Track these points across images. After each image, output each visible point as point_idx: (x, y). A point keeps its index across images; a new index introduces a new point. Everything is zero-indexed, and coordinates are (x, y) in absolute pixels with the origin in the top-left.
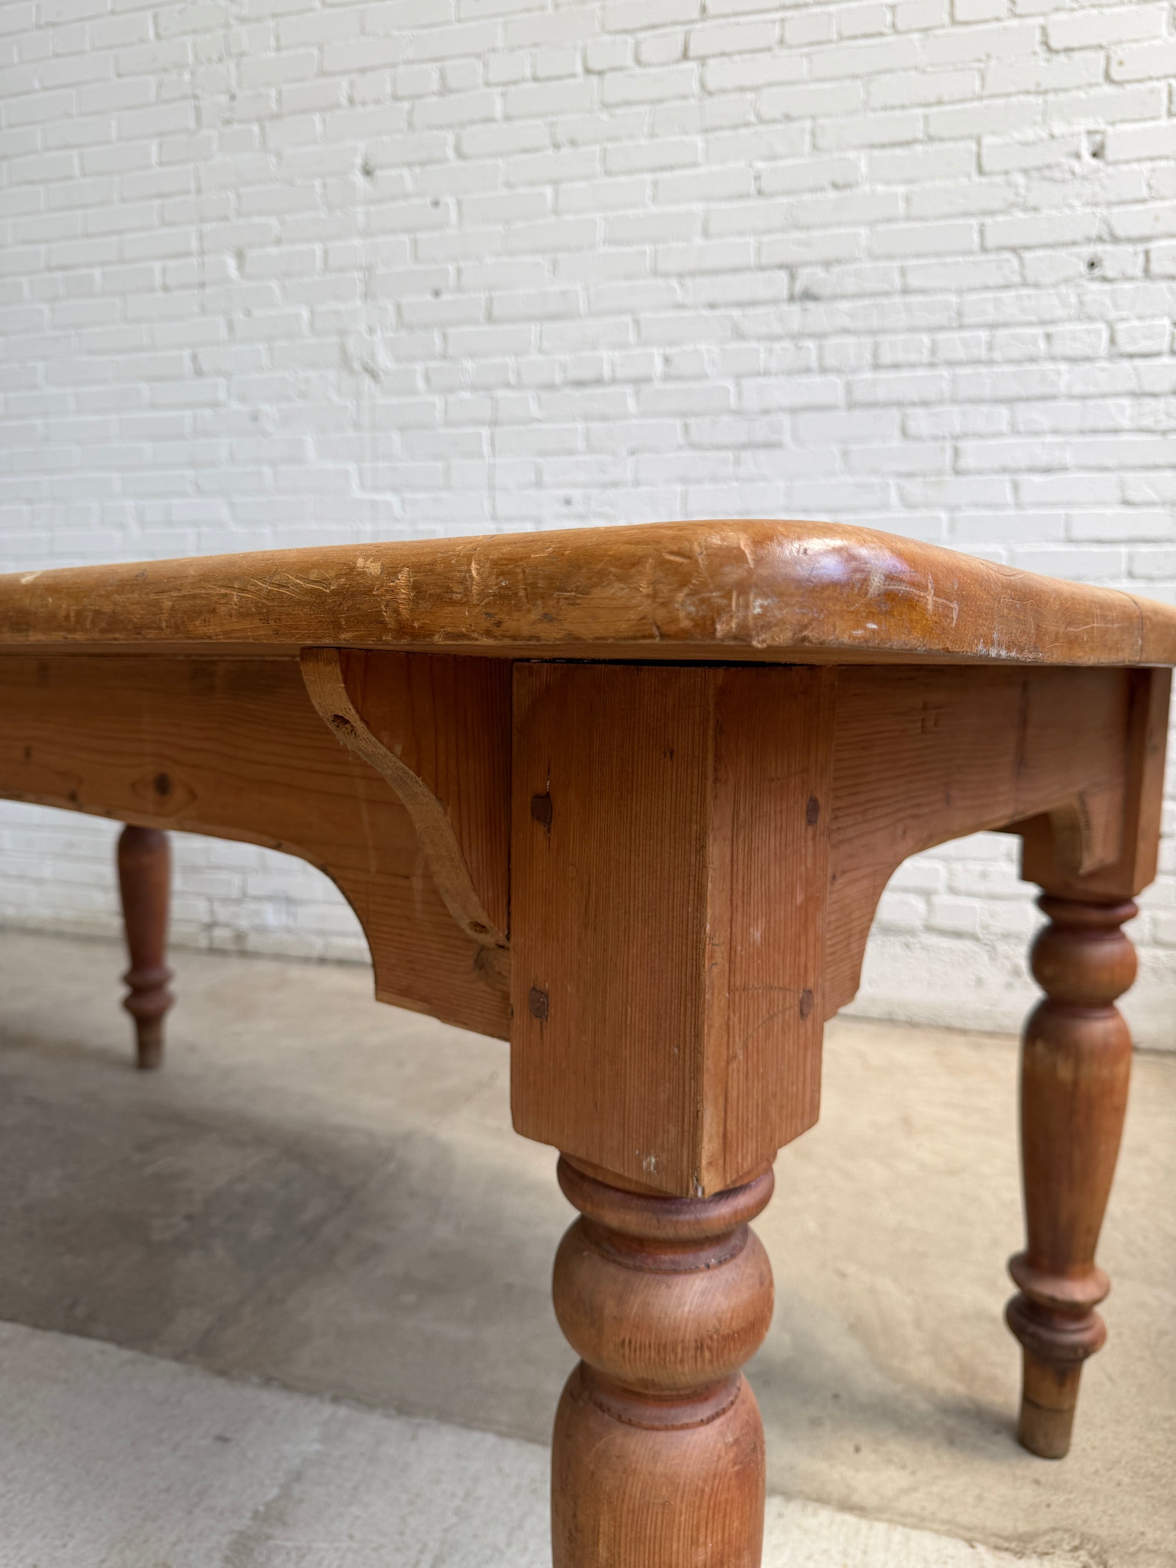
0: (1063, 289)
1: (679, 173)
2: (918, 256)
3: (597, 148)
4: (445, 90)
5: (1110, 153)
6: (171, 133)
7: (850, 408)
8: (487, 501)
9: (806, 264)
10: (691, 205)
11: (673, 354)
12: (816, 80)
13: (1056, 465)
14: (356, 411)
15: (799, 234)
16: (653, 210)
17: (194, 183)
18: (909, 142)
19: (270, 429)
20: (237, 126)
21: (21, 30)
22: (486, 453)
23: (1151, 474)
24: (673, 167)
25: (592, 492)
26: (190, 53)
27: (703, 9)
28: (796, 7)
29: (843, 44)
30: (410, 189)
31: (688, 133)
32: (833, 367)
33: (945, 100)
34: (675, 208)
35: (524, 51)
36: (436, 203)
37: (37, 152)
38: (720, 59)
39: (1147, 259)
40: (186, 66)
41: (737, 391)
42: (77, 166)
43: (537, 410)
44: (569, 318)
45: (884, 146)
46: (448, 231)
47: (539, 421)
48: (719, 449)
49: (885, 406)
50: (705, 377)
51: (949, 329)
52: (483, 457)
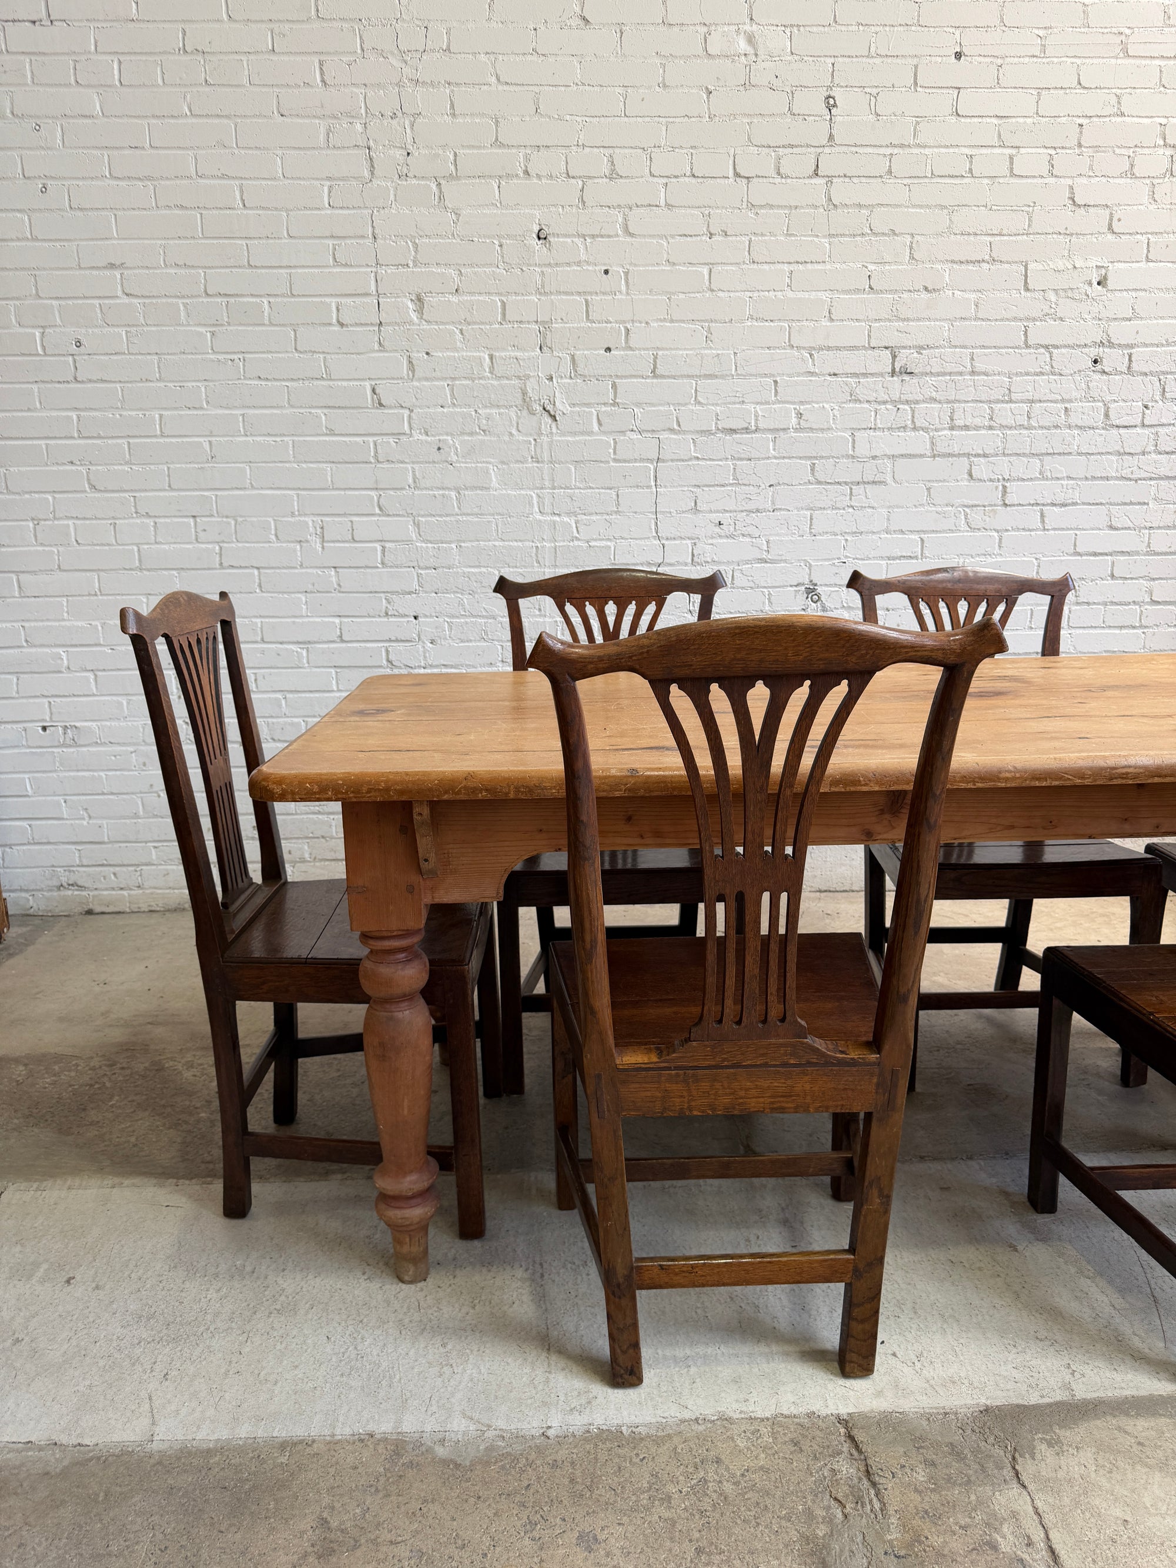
0: (1077, 378)
1: (809, 266)
2: (983, 347)
3: (746, 239)
4: (613, 175)
5: (1109, 283)
6: (343, 179)
7: (934, 456)
8: (653, 522)
9: (904, 348)
10: (819, 294)
11: (805, 410)
12: (914, 206)
13: (1070, 501)
14: (535, 445)
15: (901, 324)
16: (790, 294)
17: (370, 228)
18: (979, 262)
19: (455, 458)
20: (414, 181)
21: (165, 53)
22: (653, 484)
23: (1128, 507)
24: (806, 262)
25: (740, 516)
26: (363, 105)
27: (831, 137)
28: (902, 146)
29: (935, 180)
30: (583, 257)
31: (817, 236)
32: (923, 425)
33: (1004, 232)
34: (806, 295)
35: (683, 151)
36: (606, 272)
37: (190, 178)
38: (842, 179)
39: (1130, 360)
40: (357, 117)
41: (854, 440)
42: (238, 198)
43: (695, 450)
44: (723, 377)
45: (962, 262)
46: (619, 296)
47: (698, 458)
48: (839, 483)
49: (959, 455)
50: (830, 429)
51: (1003, 402)
52: (649, 487)
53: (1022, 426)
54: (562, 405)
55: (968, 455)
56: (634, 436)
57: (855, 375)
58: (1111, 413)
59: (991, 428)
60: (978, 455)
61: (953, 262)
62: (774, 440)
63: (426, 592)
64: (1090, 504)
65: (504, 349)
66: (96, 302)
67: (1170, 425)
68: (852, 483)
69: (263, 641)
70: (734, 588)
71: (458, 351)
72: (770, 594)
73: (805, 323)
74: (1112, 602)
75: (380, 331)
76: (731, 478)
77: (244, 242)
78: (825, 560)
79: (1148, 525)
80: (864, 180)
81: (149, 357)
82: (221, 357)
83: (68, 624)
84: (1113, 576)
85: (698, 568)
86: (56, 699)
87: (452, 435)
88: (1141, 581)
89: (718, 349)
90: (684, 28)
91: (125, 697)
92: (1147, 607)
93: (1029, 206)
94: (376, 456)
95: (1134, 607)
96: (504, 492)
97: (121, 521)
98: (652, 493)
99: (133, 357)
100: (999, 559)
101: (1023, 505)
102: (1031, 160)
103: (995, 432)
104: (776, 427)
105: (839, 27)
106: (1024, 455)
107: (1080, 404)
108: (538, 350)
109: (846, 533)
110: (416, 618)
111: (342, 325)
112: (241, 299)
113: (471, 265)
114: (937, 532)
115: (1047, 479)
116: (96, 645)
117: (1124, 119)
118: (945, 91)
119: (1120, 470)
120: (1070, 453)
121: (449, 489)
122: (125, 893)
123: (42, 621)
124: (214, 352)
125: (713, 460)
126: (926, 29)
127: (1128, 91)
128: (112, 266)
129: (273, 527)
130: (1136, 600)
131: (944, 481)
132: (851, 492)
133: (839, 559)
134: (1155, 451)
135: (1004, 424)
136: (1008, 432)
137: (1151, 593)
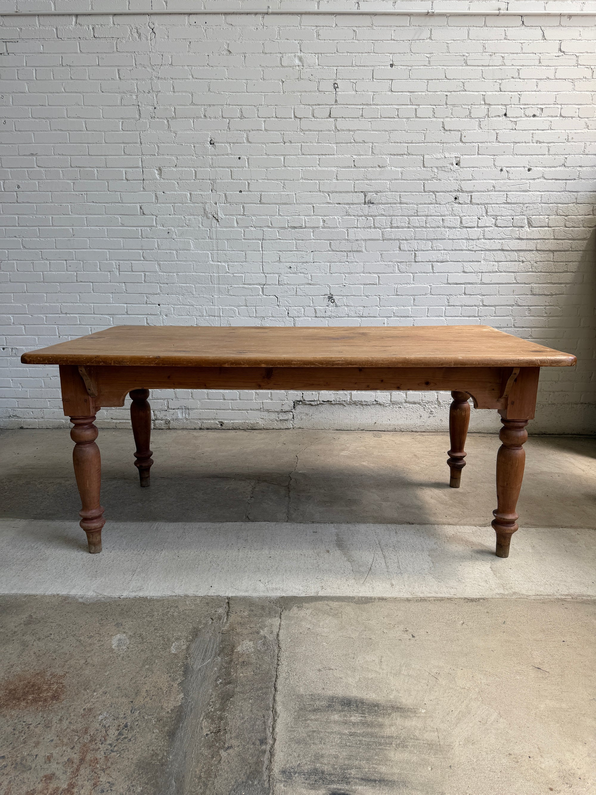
0: (447, 205)
1: (327, 156)
2: (405, 192)
3: (299, 144)
4: (242, 117)
5: (461, 164)
6: (128, 119)
7: (383, 240)
8: (261, 266)
9: (370, 192)
10: (332, 168)
11: (326, 219)
12: (373, 131)
13: (445, 260)
14: (210, 232)
15: (368, 182)
16: (319, 168)
17: (139, 139)
18: (402, 154)
19: (175, 237)
20: (157, 120)
21: (54, 66)
22: (261, 249)
23: (471, 263)
24: (326, 154)
25: (299, 264)
26: (136, 88)
27: (336, 101)
28: (367, 105)
29: (382, 119)
30: (229, 152)
31: (331, 143)
32: (378, 226)
33: (413, 142)
34: (326, 169)
35: (272, 107)
36: (239, 158)
37: (64, 118)
38: (341, 119)
39: (471, 198)
40: (134, 92)
41: (348, 232)
42: (84, 126)
43: (279, 235)
44: (290, 204)
45: (395, 155)
46: (245, 169)
47: (280, 239)
48: (342, 251)
49: (395, 240)
50: (337, 227)
51: (414, 216)
52: (259, 251)
53: (423, 227)
54: (221, 215)
55: (399, 240)
56: (253, 229)
57: (348, 204)
58: (463, 221)
59: (409, 227)
60: (403, 240)
61: (391, 154)
62: (313, 232)
63: (163, 294)
64: (454, 262)
65: (196, 191)
66: (26, 169)
67: (490, 227)
68: (348, 251)
69: (94, 313)
70: (296, 295)
71: (176, 192)
72: (312, 299)
73: (326, 181)
74: (465, 305)
75: (143, 183)
76: (295, 248)
77: (86, 145)
78: (337, 284)
79: (482, 271)
80: (351, 119)
81: (47, 193)
82: (77, 193)
83: (14, 305)
84: (465, 294)
85: (281, 286)
86: (8, 337)
87: (174, 227)
88: (478, 296)
89: (288, 192)
90: (272, 55)
91: (37, 336)
92: (481, 308)
93: (424, 130)
94: (142, 235)
95: (475, 308)
96: (197, 251)
97: (36, 262)
98: (260, 253)
99: (40, 193)
100: (413, 286)
101: (424, 262)
102: (425, 110)
103: (410, 229)
104: (314, 226)
105: (339, 54)
106: (424, 239)
107: (449, 217)
108: (211, 191)
109: (345, 273)
110: (159, 305)
111: (127, 180)
112: (85, 169)
113: (182, 155)
114: (385, 273)
115: (434, 250)
116: (25, 314)
117: (466, 92)
118: (386, 81)
119: (468, 247)
120: (445, 239)
121: (173, 250)
122: (37, 420)
123: (3, 303)
124: (74, 191)
125: (287, 240)
126: (377, 54)
127: (468, 80)
128: (32, 155)
129: (98, 265)
130: (476, 305)
131: (388, 251)
132: (347, 255)
133: (342, 284)
134: (483, 238)
135: (415, 225)
136: (417, 229)
137: (483, 301)
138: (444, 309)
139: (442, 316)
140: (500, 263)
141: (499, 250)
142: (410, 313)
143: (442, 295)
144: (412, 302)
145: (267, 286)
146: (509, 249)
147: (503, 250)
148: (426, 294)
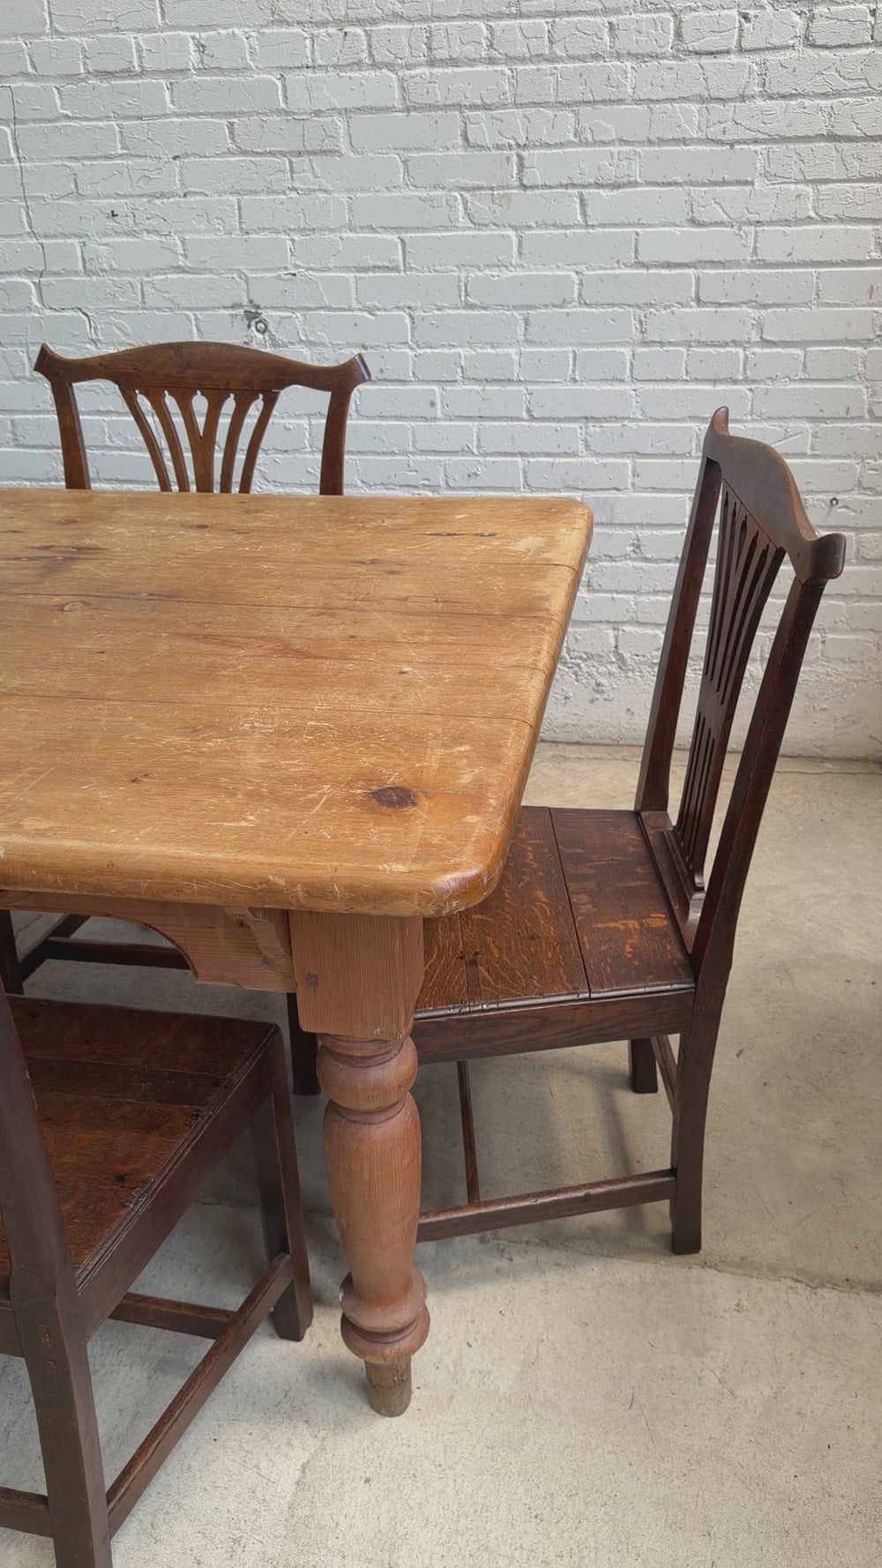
7: (408, 109)
8: (23, 212)
11: (207, 39)
13: (625, 180)
22: (13, 155)
23: (719, 190)
25: (138, 201)
32: (386, 60)
41: (284, 86)
43: (63, 105)
47: (67, 117)
48: (272, 154)
49: (445, 107)
50: (247, 69)
51: (509, 16)
52: (10, 160)
53: (540, 57)
55: (459, 107)
58: (687, 33)
59: (491, 61)
60: (474, 107)
62: (171, 87)
64: (657, 184)
67: (787, 47)
68: (291, 153)
70: (146, 309)
72: (196, 320)
74: (699, 342)
76: (119, 146)
78: (268, 270)
84: (698, 301)
85: (94, 278)
88: (745, 309)
92: (755, 350)
95: (733, 350)
98: (14, 169)
100: (520, 273)
101: (550, 187)
103: (498, 68)
104: (170, 67)
106: (547, 104)
107: (634, 16)
109: (290, 229)
114: (423, 229)
115: (587, 144)
119: (704, 127)
120: (621, 101)
125: (89, 119)
130: (737, 339)
131: (427, 149)
132: (291, 167)
133: (286, 268)
134: (761, 95)
135: (512, 53)
136: (520, 67)
137: (760, 327)
138: (628, 357)
139: (622, 381)
140: (823, 187)
141: (820, 137)
142: (516, 368)
143: (620, 305)
144: (521, 330)
145: (51, 279)
146: (858, 133)
147: (833, 138)
148: (564, 304)
